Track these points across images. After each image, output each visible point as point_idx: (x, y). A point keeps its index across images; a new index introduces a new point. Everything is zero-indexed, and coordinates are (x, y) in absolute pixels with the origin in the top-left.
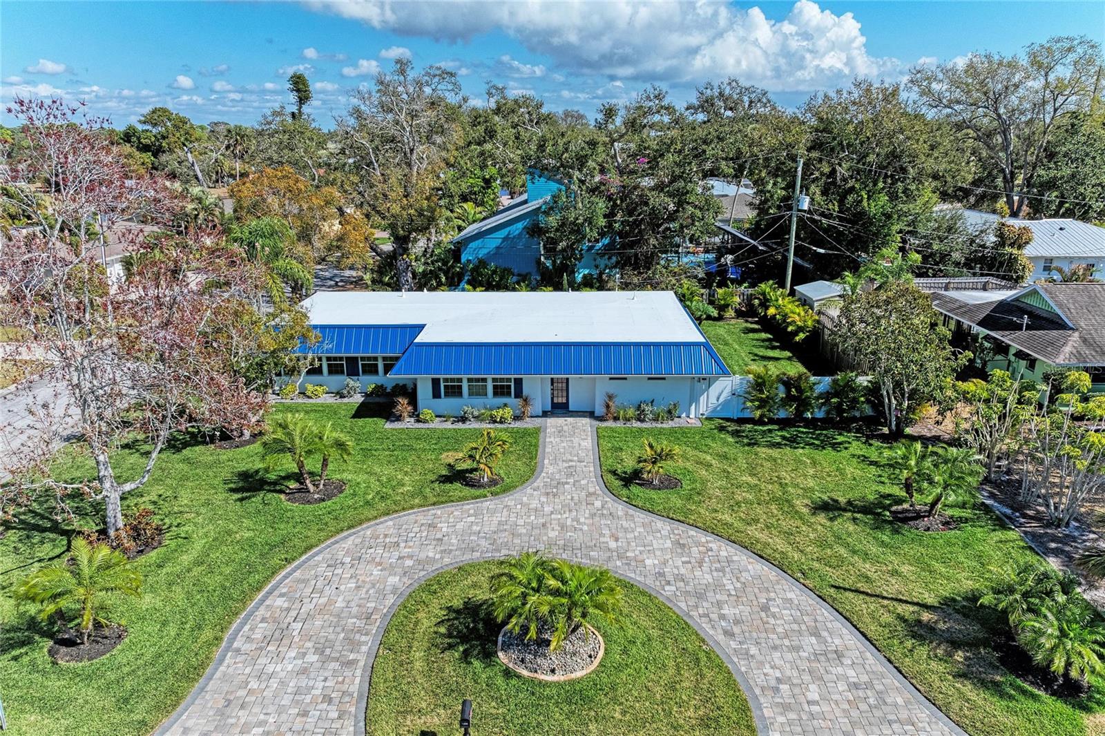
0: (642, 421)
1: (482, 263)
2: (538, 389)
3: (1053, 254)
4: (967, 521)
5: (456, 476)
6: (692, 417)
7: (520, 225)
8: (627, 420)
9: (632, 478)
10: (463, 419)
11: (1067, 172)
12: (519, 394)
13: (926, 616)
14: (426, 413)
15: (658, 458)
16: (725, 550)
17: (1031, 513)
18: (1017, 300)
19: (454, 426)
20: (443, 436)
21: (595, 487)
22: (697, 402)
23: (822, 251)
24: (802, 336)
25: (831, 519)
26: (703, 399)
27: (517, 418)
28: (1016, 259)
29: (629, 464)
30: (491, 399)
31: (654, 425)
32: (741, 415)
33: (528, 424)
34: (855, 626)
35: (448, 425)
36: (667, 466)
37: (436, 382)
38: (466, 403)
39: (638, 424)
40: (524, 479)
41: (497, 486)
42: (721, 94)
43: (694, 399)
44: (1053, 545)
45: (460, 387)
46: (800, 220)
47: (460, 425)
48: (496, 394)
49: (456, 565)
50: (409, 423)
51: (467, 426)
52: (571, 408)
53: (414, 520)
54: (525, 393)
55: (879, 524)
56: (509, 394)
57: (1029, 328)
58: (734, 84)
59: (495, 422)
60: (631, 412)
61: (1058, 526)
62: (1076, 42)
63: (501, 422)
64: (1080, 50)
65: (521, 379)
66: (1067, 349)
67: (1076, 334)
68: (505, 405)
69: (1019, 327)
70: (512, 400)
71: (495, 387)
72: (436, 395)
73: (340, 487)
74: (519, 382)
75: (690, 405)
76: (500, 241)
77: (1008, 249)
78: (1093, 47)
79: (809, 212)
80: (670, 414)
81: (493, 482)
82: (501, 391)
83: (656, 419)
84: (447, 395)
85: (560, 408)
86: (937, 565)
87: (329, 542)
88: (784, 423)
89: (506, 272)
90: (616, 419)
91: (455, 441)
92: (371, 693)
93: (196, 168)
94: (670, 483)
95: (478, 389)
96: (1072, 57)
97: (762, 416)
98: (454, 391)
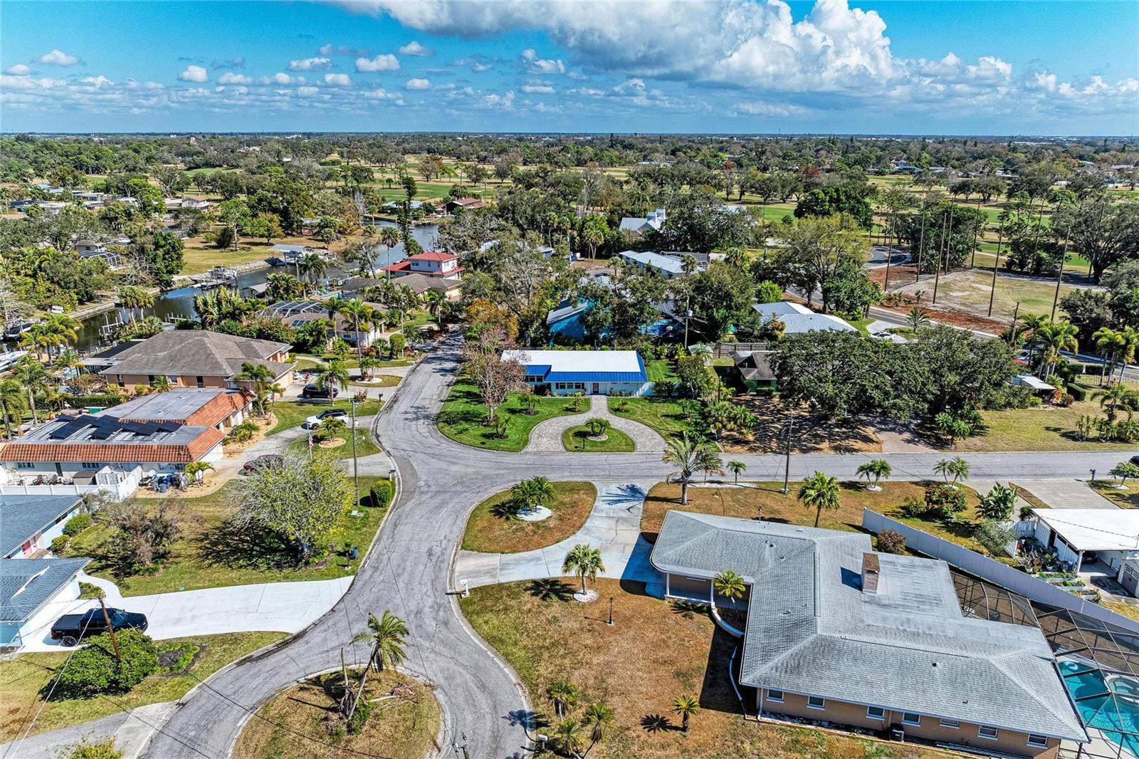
0: (622, 396)
1: (559, 334)
2: (589, 386)
5: (568, 409)
6: (638, 395)
7: (576, 317)
8: (617, 396)
9: (617, 410)
10: (567, 395)
12: (583, 388)
14: (555, 394)
15: (624, 404)
16: (637, 423)
19: (565, 397)
20: (561, 400)
21: (607, 412)
26: (640, 390)
27: (583, 395)
29: (616, 406)
30: (574, 389)
33: (586, 397)
35: (563, 397)
36: (626, 407)
37: (557, 384)
38: (568, 391)
39: (620, 397)
40: (587, 411)
41: (580, 412)
43: (637, 390)
45: (565, 386)
47: (567, 397)
50: (549, 396)
51: (569, 397)
52: (599, 392)
53: (560, 418)
54: (585, 387)
56: (580, 388)
57: (748, 367)
59: (576, 396)
60: (618, 393)
63: (578, 396)
66: (752, 374)
67: (756, 370)
68: (579, 391)
70: (581, 390)
71: (575, 386)
72: (557, 388)
73: (538, 412)
74: (583, 384)
76: (567, 324)
77: (776, 331)
80: (630, 394)
82: (577, 387)
83: (625, 396)
84: (560, 388)
85: (596, 393)
87: (542, 422)
88: (664, 397)
89: (570, 338)
90: (613, 395)
91: (566, 402)
92: (563, 442)
94: (627, 411)
95: (570, 386)
98: (563, 387)
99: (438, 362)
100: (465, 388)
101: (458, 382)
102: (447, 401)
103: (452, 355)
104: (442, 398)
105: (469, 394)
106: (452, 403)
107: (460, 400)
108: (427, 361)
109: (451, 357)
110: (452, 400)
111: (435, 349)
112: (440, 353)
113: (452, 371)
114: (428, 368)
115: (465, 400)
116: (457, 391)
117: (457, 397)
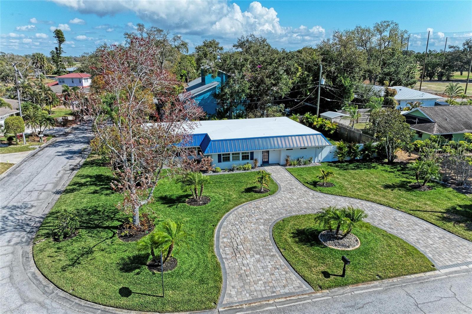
0: (300, 165)
2: (259, 156)
3: (401, 99)
4: (434, 186)
6: (316, 162)
7: (208, 94)
8: (294, 165)
9: (315, 184)
10: (232, 170)
11: (393, 69)
12: (252, 159)
13: (445, 215)
14: (219, 169)
15: (327, 175)
17: (450, 182)
18: (408, 114)
19: (228, 173)
21: (305, 189)
22: (318, 156)
23: (329, 100)
24: (332, 132)
25: (392, 190)
26: (320, 155)
27: (252, 168)
28: (393, 101)
30: (241, 161)
31: (305, 166)
32: (333, 160)
34: (427, 221)
35: (227, 173)
37: (219, 156)
38: (232, 163)
39: (298, 166)
40: (276, 189)
42: (247, 41)
43: (316, 155)
44: (464, 191)
45: (229, 157)
46: (322, 88)
47: (232, 172)
48: (243, 159)
49: (281, 219)
50: (211, 173)
51: (234, 172)
52: (270, 163)
53: (249, 206)
54: (254, 158)
55: (408, 190)
56: (248, 159)
57: (418, 123)
58: (253, 36)
59: (245, 170)
60: (296, 162)
61: (461, 185)
62: (390, 23)
63: (248, 170)
64: (391, 26)
65: (253, 152)
66: (435, 129)
67: (436, 124)
68: (248, 163)
69: (415, 123)
70: (249, 161)
71: (243, 156)
72: (220, 161)
74: (252, 153)
75: (315, 158)
76: (200, 100)
77: (390, 97)
78: (396, 25)
79: (326, 86)
80: (309, 162)
81: (266, 191)
82: (245, 157)
83: (305, 164)
84: (224, 161)
85: (266, 163)
86: (437, 201)
87: (223, 217)
88: (350, 162)
90: (290, 165)
91: (239, 179)
93: (20, 73)
94: (330, 185)
95: (236, 156)
96: (389, 29)
97: (342, 160)
98: (227, 159)
99: (67, 145)
100: (94, 171)
101: (85, 164)
102: (66, 192)
103: (84, 137)
104: (60, 188)
105: (99, 179)
106: (71, 196)
107: (84, 190)
108: (53, 145)
109: (82, 140)
110: (72, 191)
111: (66, 134)
112: (71, 137)
113: (80, 152)
114: (52, 151)
115: (93, 188)
116: (83, 177)
117: (81, 185)
